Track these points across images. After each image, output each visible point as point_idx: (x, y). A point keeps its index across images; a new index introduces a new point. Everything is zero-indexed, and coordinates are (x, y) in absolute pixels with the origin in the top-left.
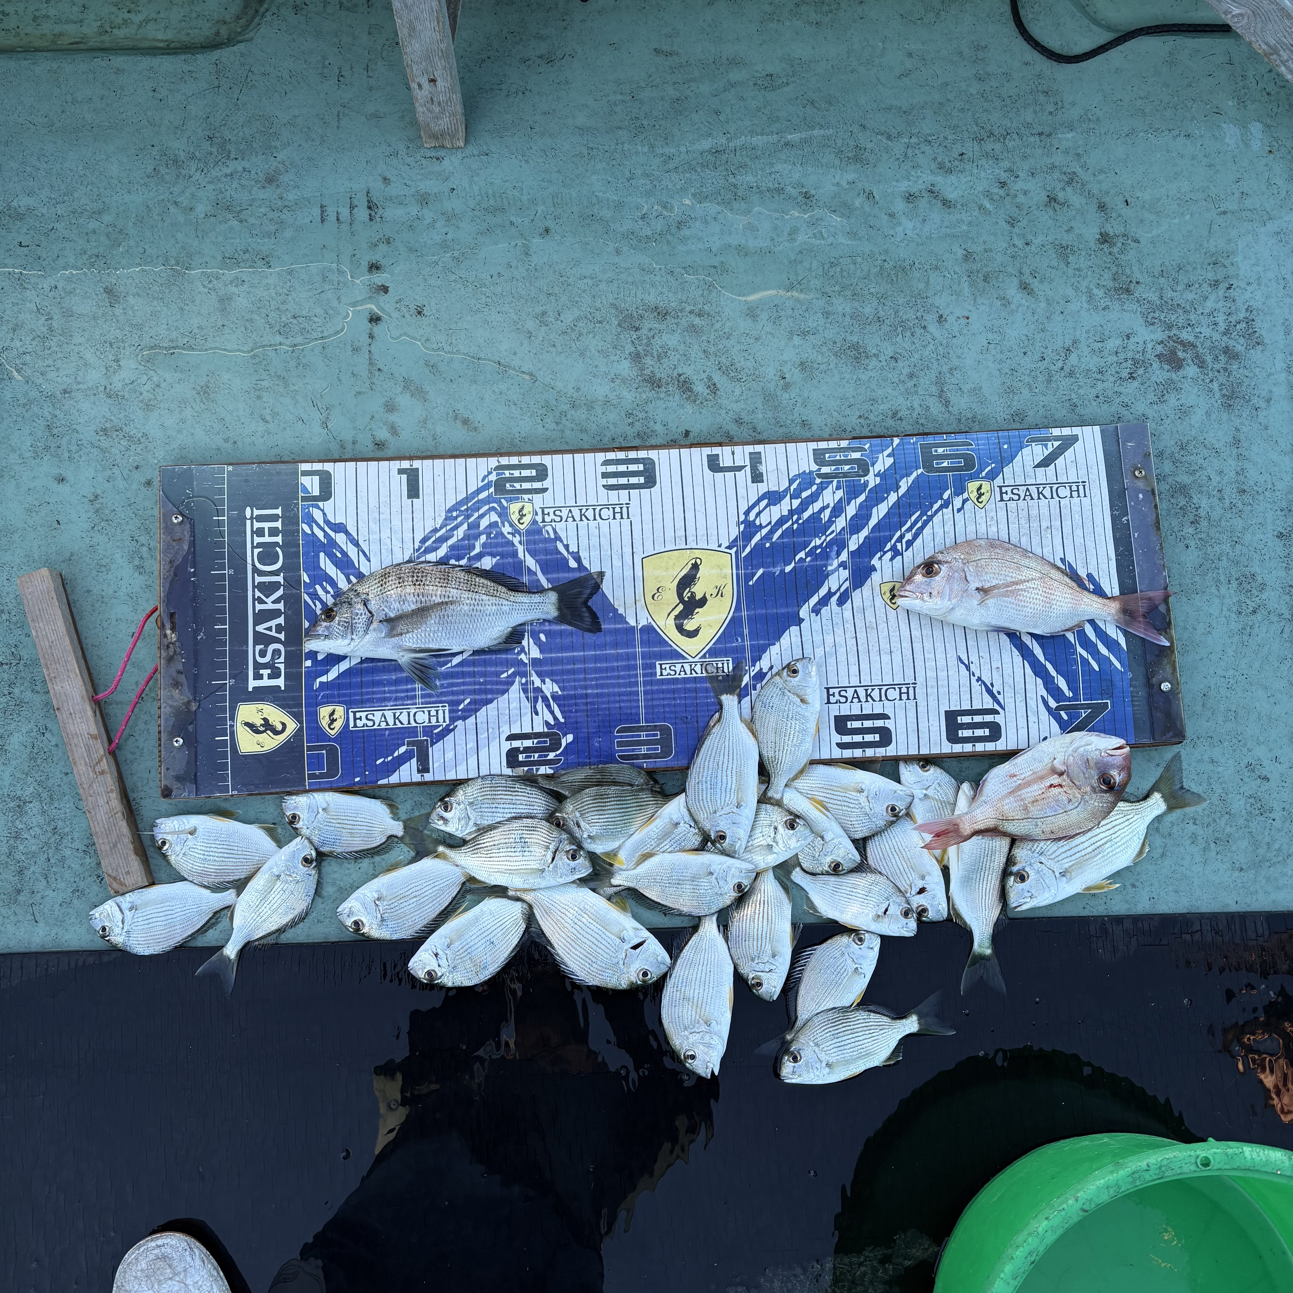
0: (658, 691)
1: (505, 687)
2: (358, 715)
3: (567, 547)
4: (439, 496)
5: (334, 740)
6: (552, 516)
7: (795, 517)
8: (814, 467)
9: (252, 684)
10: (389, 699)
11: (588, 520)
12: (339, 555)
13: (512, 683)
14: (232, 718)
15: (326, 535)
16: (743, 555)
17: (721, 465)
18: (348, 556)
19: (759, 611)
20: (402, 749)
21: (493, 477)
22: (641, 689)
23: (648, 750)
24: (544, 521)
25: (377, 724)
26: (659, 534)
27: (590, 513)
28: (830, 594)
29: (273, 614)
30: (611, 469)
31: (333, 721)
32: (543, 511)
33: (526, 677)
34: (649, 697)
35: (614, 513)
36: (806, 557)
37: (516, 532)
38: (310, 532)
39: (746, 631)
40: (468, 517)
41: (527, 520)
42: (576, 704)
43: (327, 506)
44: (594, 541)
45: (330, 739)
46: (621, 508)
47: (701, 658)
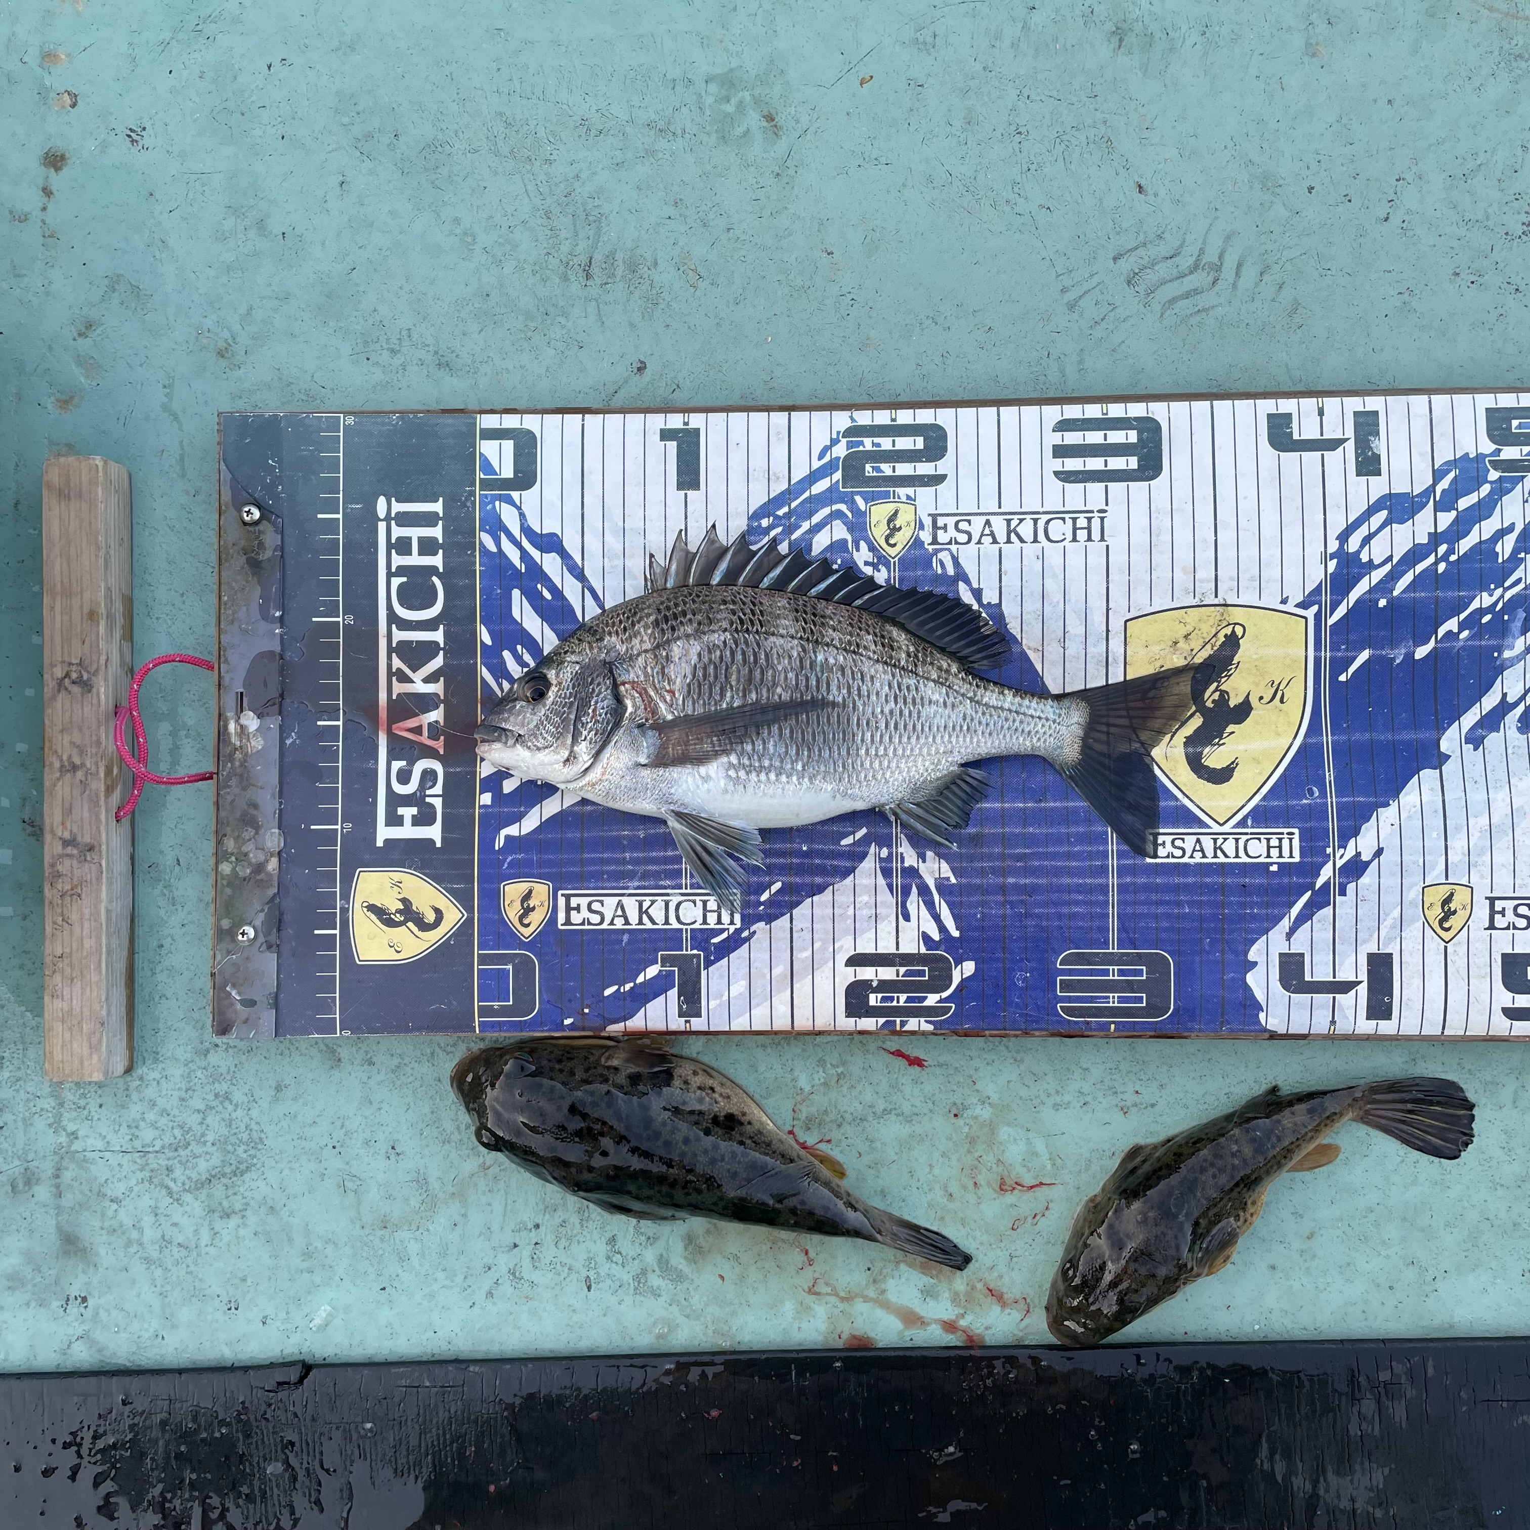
0: (1147, 888)
1: (848, 864)
2: (574, 902)
3: (977, 594)
4: (737, 487)
5: (529, 946)
6: (952, 532)
7: (1442, 549)
8: (1487, 447)
9: (384, 833)
10: (631, 876)
11: (1022, 541)
12: (547, 595)
13: (863, 856)
14: (346, 896)
15: (525, 555)
16: (1330, 622)
17: (1296, 437)
18: (564, 598)
19: (1357, 736)
20: (652, 971)
21: (840, 451)
22: (1113, 881)
23: (1121, 1000)
24: (935, 541)
25: (608, 920)
26: (1162, 574)
27: (1026, 529)
28: (1504, 707)
29: (425, 703)
30: (1073, 438)
31: (528, 911)
32: (934, 522)
33: (889, 846)
34: (1128, 897)
35: (1075, 529)
36: (1459, 633)
37: (880, 560)
38: (493, 548)
39: (1330, 776)
40: (790, 530)
41: (902, 538)
42: (984, 904)
43: (528, 498)
44: (1032, 585)
45: (522, 945)
46: (1089, 519)
47: (1237, 826)
